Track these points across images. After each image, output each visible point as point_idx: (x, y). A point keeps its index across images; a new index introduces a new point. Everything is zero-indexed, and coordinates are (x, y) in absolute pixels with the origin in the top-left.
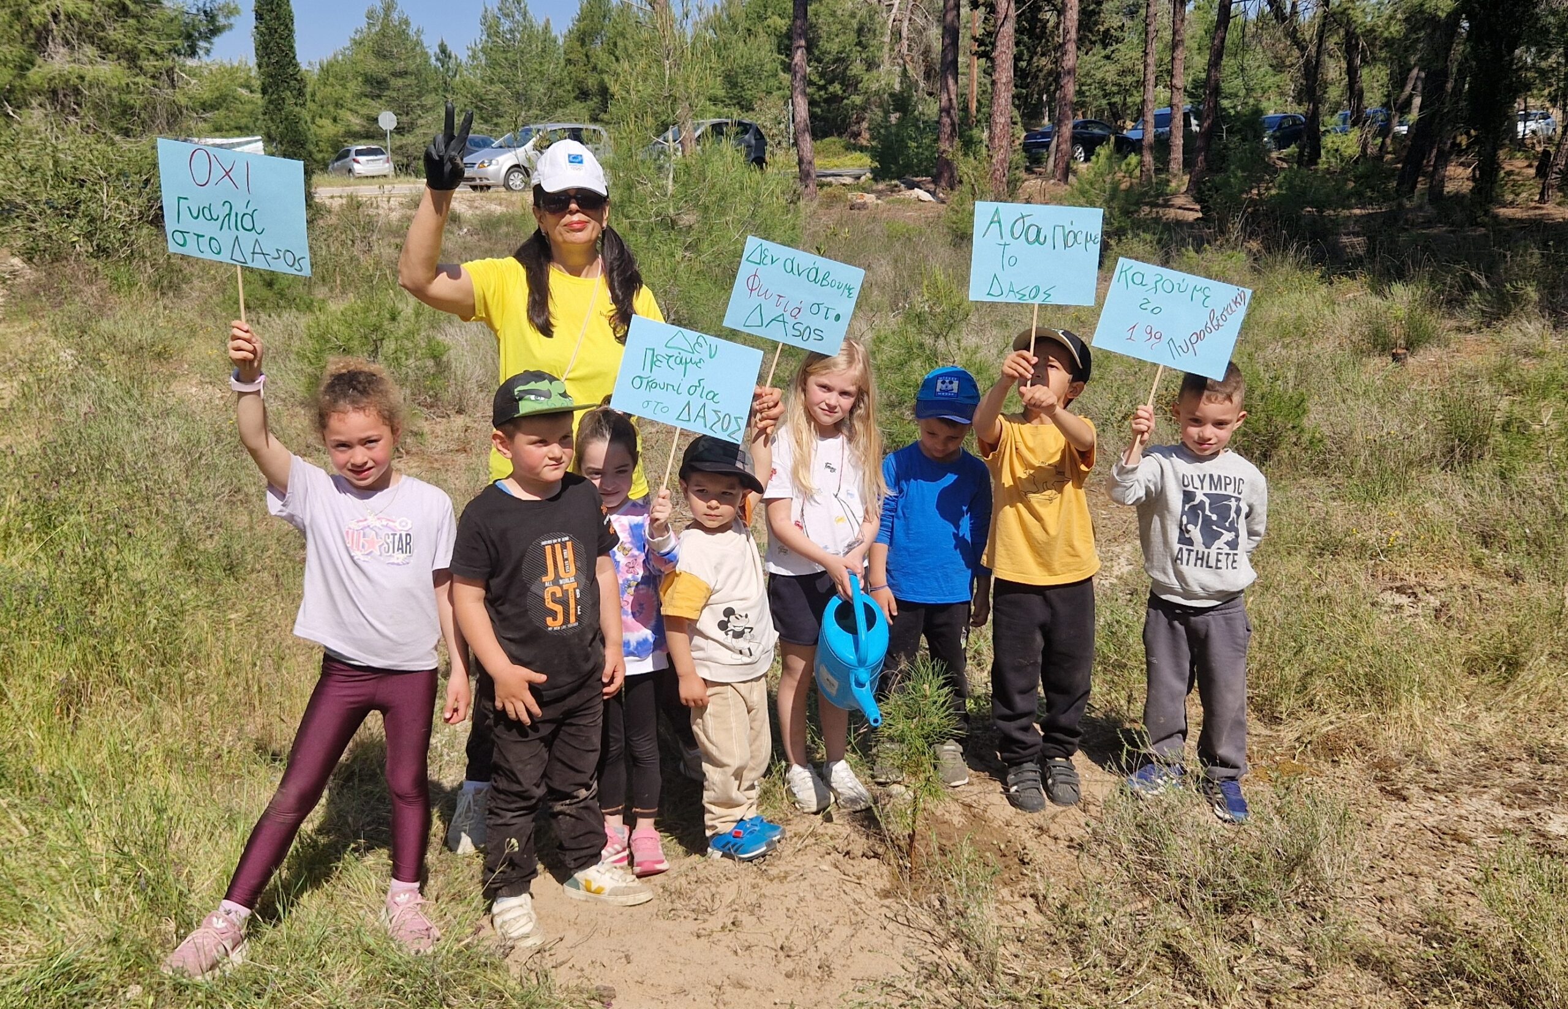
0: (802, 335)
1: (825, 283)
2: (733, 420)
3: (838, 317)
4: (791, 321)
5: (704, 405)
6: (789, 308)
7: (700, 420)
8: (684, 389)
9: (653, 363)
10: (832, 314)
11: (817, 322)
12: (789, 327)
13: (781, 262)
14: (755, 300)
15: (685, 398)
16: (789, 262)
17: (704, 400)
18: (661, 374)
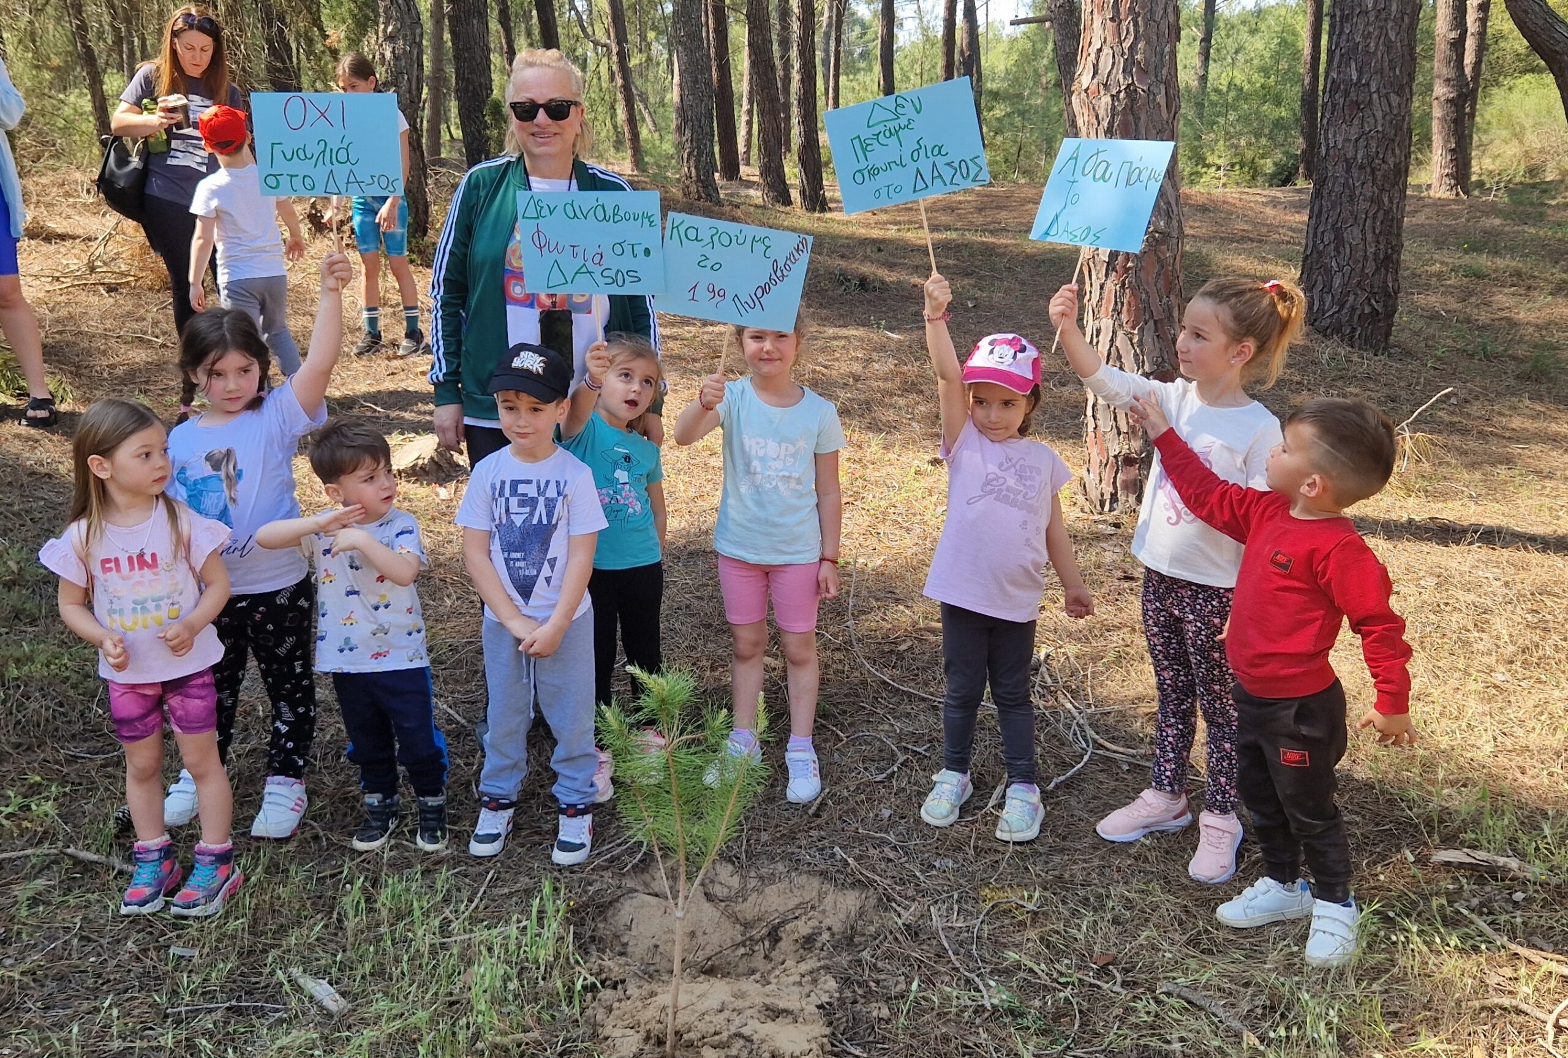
0: (615, 281)
1: (617, 218)
2: (970, 164)
3: (647, 252)
4: (598, 270)
5: (934, 164)
6: (589, 256)
7: (938, 181)
8: (906, 159)
9: (864, 150)
10: (639, 250)
11: (625, 263)
12: (597, 276)
13: (560, 208)
14: (549, 258)
15: (912, 167)
16: (569, 207)
17: (932, 158)
18: (878, 156)
